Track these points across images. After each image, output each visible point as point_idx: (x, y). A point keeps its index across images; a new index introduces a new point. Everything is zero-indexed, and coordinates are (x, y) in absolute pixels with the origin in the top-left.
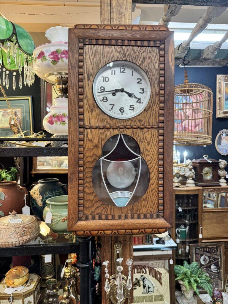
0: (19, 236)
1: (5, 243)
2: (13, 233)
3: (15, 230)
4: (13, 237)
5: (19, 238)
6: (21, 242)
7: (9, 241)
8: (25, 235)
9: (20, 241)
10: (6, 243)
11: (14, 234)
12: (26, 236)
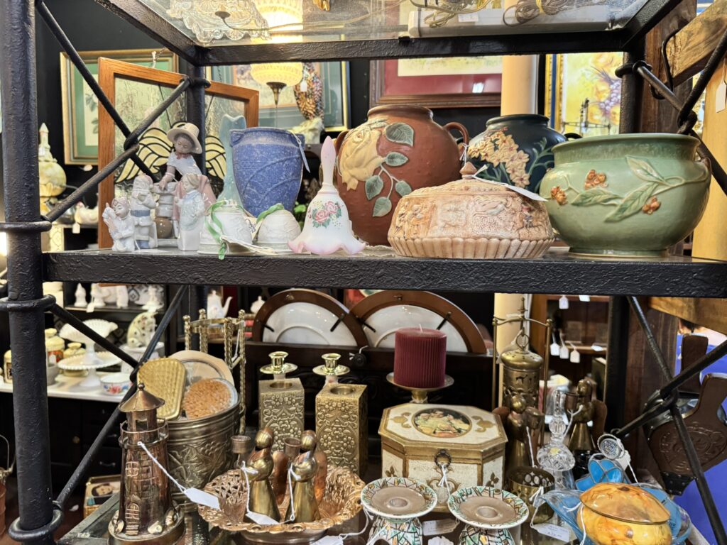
0: (519, 225)
1: (476, 238)
2: (501, 211)
3: (504, 201)
4: (501, 223)
5: (518, 229)
6: (524, 242)
7: (490, 234)
8: (535, 224)
9: (522, 241)
10: (479, 238)
11: (502, 215)
12: (537, 229)
